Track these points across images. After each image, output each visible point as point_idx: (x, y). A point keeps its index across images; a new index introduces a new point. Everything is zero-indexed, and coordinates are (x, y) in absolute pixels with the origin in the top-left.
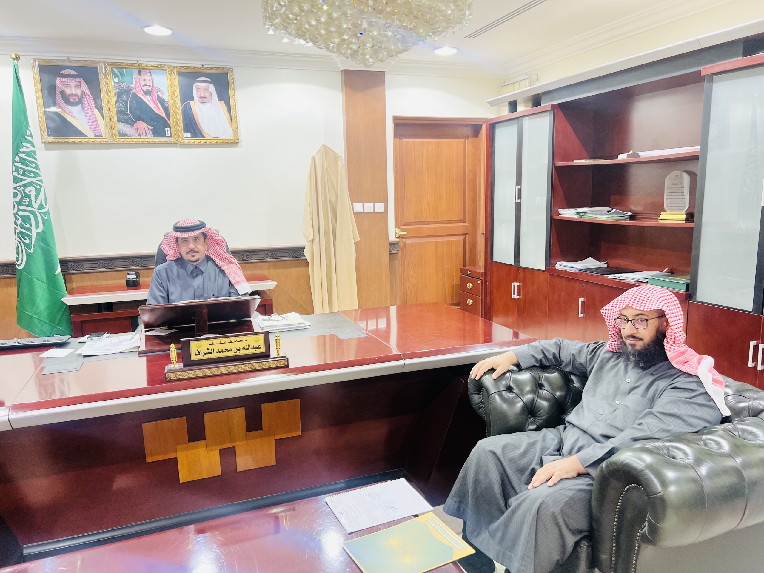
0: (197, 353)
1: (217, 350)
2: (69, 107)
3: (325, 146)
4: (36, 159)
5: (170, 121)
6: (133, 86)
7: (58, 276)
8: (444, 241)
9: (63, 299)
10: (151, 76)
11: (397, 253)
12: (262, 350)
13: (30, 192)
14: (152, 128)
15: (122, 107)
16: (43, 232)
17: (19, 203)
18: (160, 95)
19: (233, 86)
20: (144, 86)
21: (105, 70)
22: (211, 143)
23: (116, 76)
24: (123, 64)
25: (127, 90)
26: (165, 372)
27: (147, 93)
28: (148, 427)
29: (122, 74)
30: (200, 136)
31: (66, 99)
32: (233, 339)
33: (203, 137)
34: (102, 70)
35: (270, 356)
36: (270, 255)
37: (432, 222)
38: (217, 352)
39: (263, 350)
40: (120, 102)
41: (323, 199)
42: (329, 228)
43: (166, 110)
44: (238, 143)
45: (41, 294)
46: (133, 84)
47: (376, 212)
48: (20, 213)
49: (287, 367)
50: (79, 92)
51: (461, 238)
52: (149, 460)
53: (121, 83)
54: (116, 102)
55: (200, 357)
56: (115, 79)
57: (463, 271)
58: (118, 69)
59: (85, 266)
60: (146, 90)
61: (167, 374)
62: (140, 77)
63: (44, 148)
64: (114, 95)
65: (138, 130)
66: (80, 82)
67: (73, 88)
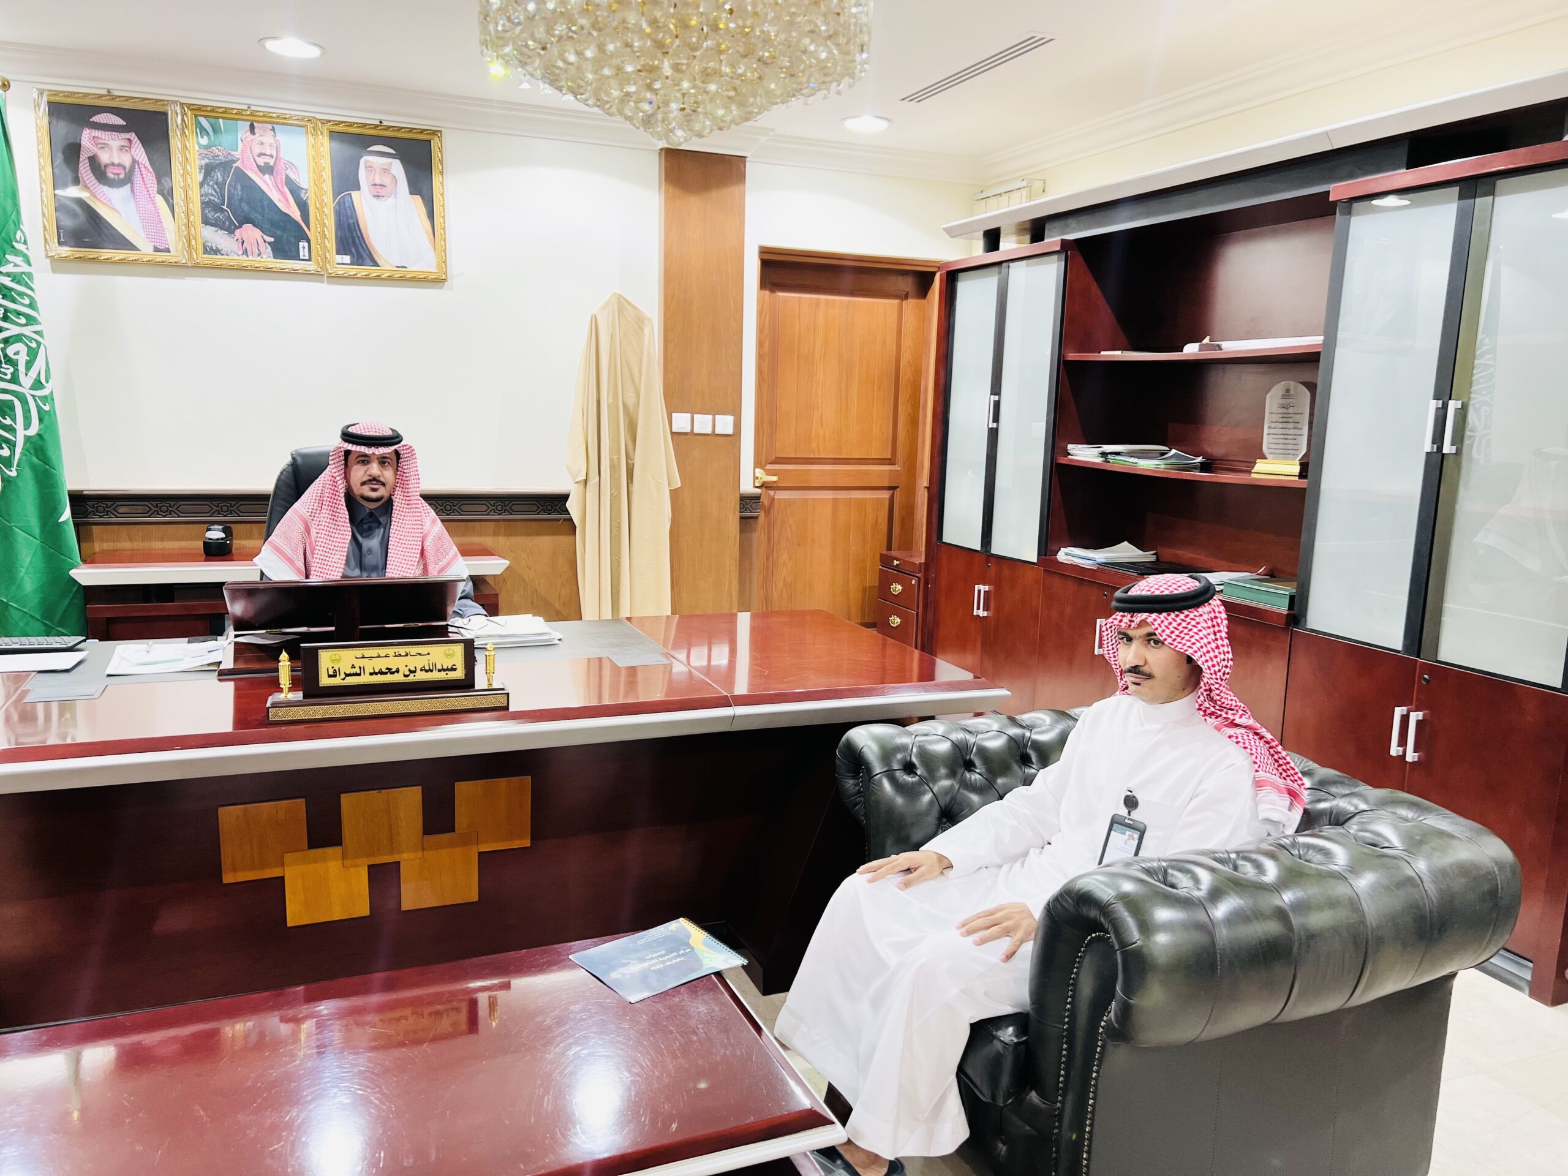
0: (331, 673)
1: (369, 670)
2: (105, 189)
3: (620, 296)
4: (32, 289)
5: (309, 229)
6: (237, 154)
7: (65, 527)
8: (851, 499)
9: (73, 573)
10: (275, 136)
11: (757, 518)
12: (459, 674)
14: (272, 240)
15: (212, 195)
16: (39, 435)
18: (292, 176)
19: (440, 167)
20: (260, 155)
21: (183, 120)
22: (391, 278)
23: (204, 133)
24: (220, 110)
25: (226, 162)
26: (268, 705)
27: (267, 169)
28: (229, 816)
29: (216, 130)
30: (368, 261)
31: (99, 171)
32: (402, 650)
33: (376, 264)
34: (175, 120)
35: (473, 686)
36: (499, 508)
37: (828, 461)
38: (371, 674)
39: (461, 675)
40: (208, 185)
41: (611, 401)
42: (619, 459)
43: (303, 207)
44: (444, 280)
45: (28, 560)
46: (237, 150)
47: (716, 432)
49: (507, 708)
50: (126, 161)
51: (885, 495)
52: (228, 878)
53: (215, 146)
54: (202, 185)
55: (337, 681)
56: (202, 137)
57: (886, 560)
58: (208, 119)
59: (122, 510)
60: (262, 164)
61: (270, 709)
62: (252, 137)
63: (50, 268)
64: (198, 170)
65: (243, 242)
66: (129, 140)
67: (115, 151)
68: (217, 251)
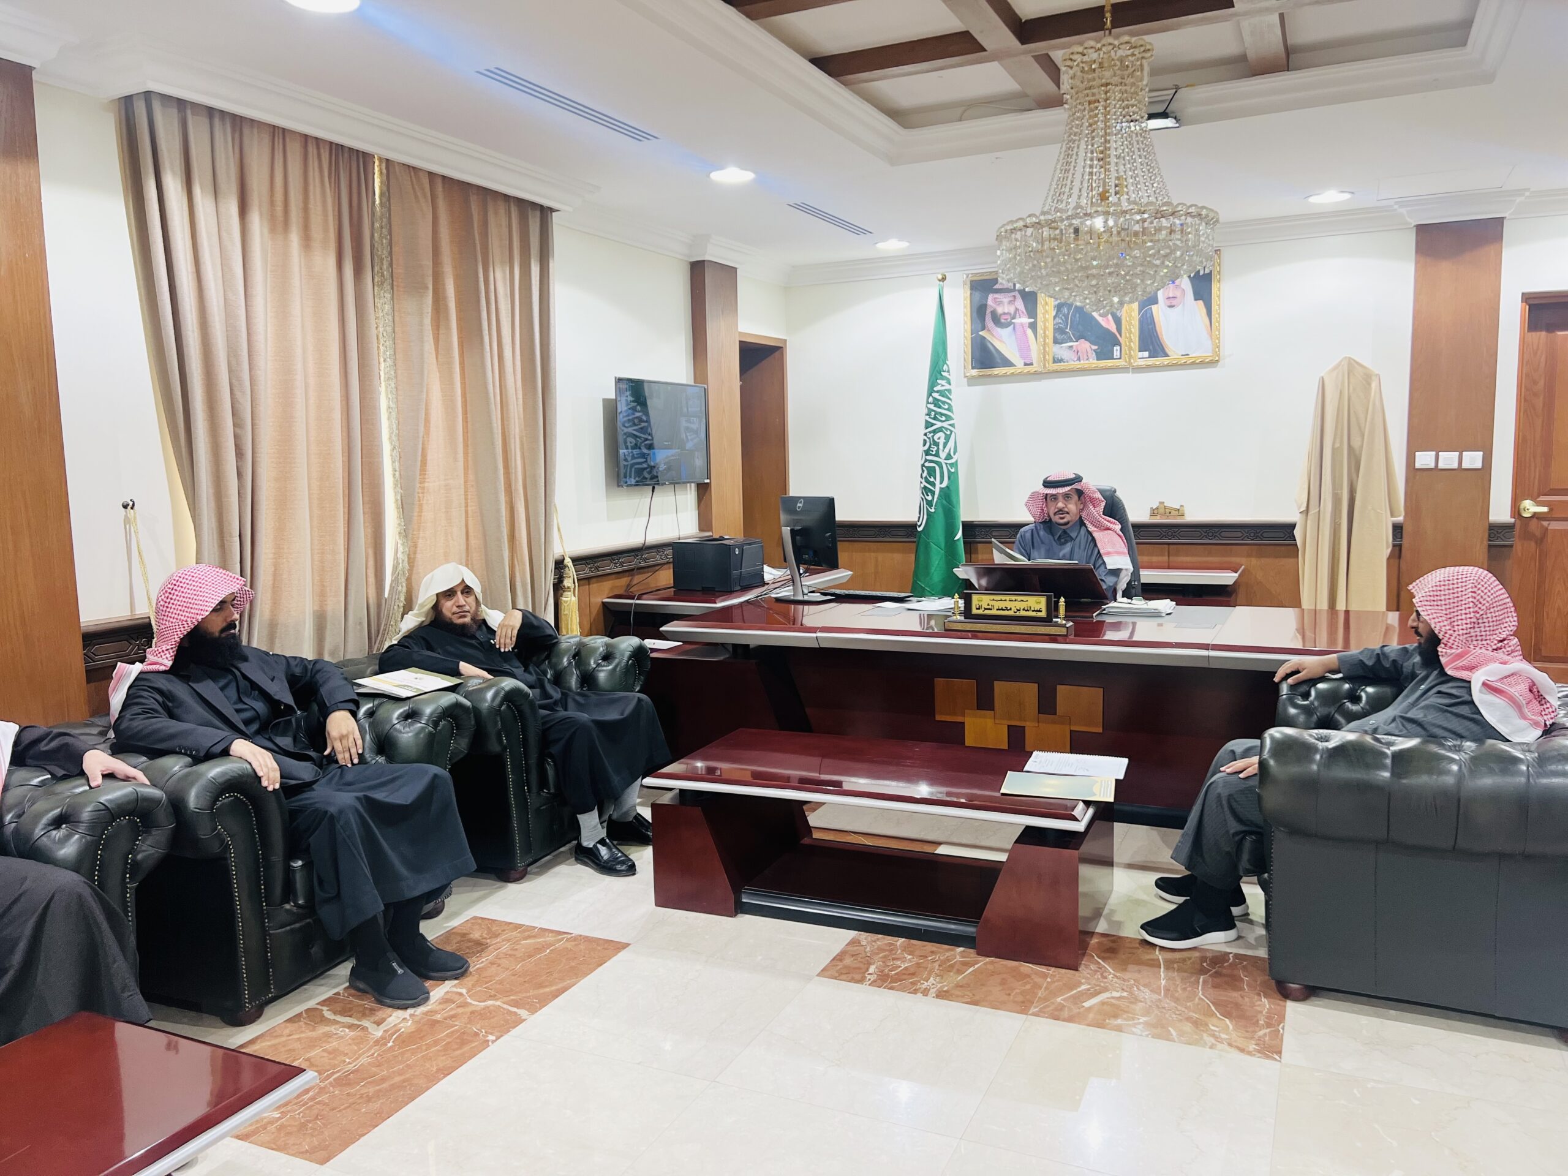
0: (976, 606)
1: (996, 607)
2: (999, 330)
4: (950, 399)
5: (1121, 336)
7: (958, 543)
11: (1511, 546)
13: (939, 438)
14: (1096, 347)
15: (1060, 323)
16: (947, 487)
17: (927, 453)
28: (940, 684)
30: (1161, 354)
31: (996, 319)
32: (1013, 598)
33: (1167, 355)
35: (1050, 622)
38: (998, 609)
39: (1045, 614)
40: (1058, 318)
43: (1118, 324)
44: (1218, 361)
45: (937, 562)
47: (1463, 467)
48: (927, 464)
49: (1066, 636)
50: (1012, 310)
52: (938, 718)
54: (1054, 318)
55: (981, 612)
59: (995, 533)
61: (946, 623)
63: (966, 383)
64: (1053, 308)
65: (1078, 352)
66: (1014, 297)
67: (1006, 304)
68: (1061, 361)
